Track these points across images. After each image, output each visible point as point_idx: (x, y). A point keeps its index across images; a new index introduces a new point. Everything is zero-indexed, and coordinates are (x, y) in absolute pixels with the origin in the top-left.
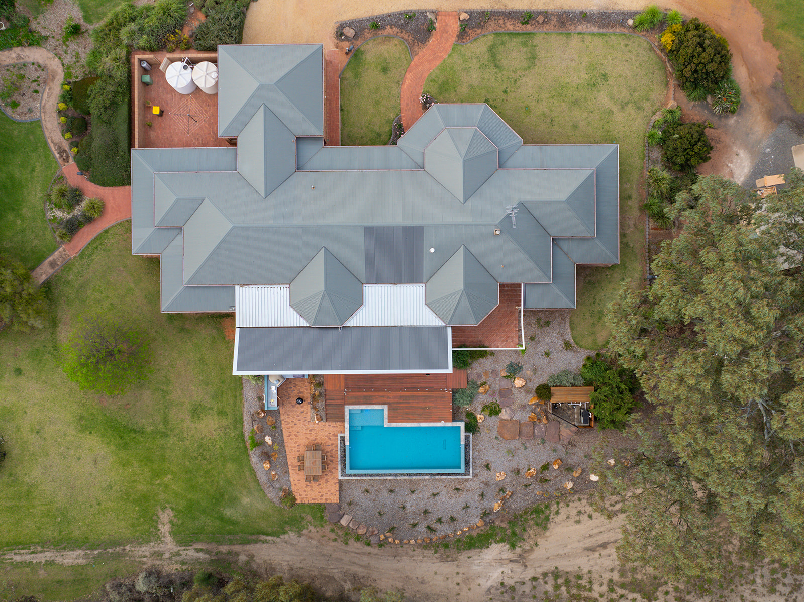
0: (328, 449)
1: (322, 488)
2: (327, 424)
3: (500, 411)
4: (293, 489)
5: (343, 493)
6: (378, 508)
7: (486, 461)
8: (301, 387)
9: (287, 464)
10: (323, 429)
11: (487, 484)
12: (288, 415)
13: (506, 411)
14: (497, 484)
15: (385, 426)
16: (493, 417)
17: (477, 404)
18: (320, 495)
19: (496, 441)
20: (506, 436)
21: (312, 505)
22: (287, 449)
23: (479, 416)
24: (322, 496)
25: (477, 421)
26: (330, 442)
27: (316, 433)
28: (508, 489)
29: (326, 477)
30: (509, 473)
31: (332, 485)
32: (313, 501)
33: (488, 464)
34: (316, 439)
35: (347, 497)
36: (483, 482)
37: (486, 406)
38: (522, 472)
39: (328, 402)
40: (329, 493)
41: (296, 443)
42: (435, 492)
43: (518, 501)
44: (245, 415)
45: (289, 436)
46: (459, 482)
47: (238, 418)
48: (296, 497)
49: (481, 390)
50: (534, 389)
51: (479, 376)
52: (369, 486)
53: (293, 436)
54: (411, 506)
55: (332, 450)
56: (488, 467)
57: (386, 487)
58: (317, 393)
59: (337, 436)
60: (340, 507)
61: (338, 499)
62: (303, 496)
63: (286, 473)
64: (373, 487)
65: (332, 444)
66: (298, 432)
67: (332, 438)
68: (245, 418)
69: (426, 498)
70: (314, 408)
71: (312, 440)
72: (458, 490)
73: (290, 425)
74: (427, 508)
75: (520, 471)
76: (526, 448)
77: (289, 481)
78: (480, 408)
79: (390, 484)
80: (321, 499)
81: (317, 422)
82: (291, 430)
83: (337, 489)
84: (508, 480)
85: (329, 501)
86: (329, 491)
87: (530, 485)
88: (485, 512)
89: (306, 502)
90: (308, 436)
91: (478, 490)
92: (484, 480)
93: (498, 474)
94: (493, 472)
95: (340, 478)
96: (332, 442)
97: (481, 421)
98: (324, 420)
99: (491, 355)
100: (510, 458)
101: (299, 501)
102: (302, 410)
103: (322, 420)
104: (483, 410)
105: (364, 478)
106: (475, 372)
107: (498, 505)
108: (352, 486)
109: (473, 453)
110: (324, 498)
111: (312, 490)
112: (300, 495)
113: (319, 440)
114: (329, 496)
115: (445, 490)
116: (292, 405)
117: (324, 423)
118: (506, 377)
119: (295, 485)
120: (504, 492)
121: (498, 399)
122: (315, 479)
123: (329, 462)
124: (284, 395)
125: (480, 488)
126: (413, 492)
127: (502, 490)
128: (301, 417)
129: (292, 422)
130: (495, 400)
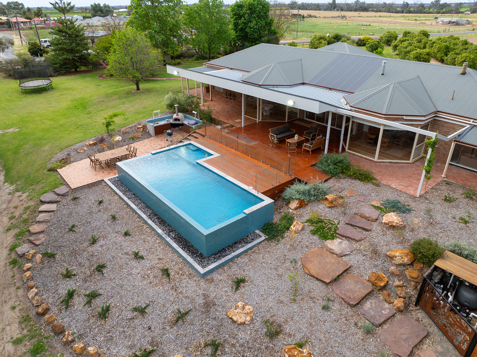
4: (73, 164)
5: (86, 190)
6: (80, 222)
12: (150, 141)
13: (340, 243)
16: (316, 237)
17: (309, 211)
18: (76, 177)
19: (288, 264)
20: (311, 266)
21: (59, 180)
31: (92, 178)
32: (64, 176)
33: (243, 281)
35: (84, 193)
48: (64, 168)
49: (330, 196)
50: (412, 241)
51: (340, 189)
52: (110, 201)
54: (101, 246)
57: (117, 212)
60: (65, 194)
61: (76, 187)
64: (111, 204)
73: (141, 144)
74: (109, 264)
75: (281, 336)
76: (325, 308)
77: (82, 159)
79: (124, 214)
80: (70, 179)
84: (243, 336)
89: (62, 174)
91: (186, 301)
92: (212, 295)
94: (237, 296)
95: (106, 179)
99: (374, 184)
100: (286, 300)
101: (60, 170)
106: (339, 184)
108: (101, 192)
110: (73, 180)
112: (68, 169)
114: (77, 181)
115: (155, 262)
116: (161, 140)
118: (377, 208)
119: (79, 163)
121: (342, 223)
125: (193, 301)
126: (126, 235)
128: (154, 145)
129: (146, 144)
130: (336, 221)
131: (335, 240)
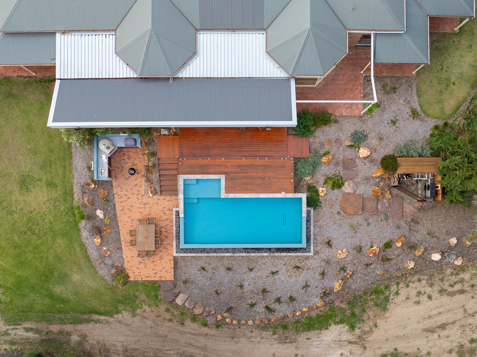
0: (163, 224)
1: (156, 265)
2: (162, 198)
3: (343, 184)
4: (126, 266)
5: (179, 271)
6: (215, 287)
7: (328, 237)
8: (135, 159)
9: (120, 239)
10: (157, 204)
11: (328, 262)
12: (121, 188)
13: (349, 184)
14: (338, 263)
15: (222, 197)
16: (336, 190)
17: (319, 176)
18: (154, 272)
19: (338, 217)
20: (348, 211)
21: (146, 283)
22: (120, 223)
23: (320, 189)
24: (156, 273)
25: (319, 195)
26: (164, 217)
27: (150, 208)
28: (349, 268)
29: (161, 254)
30: (351, 251)
31: (166, 262)
32: (147, 279)
33: (329, 241)
34: (150, 214)
35: (183, 274)
36: (323, 260)
37: (329, 178)
38: (364, 250)
39: (162, 172)
40: (164, 270)
41: (129, 217)
42: (274, 270)
43: (358, 281)
44: (75, 187)
45: (122, 210)
46: (299, 260)
47: (68, 191)
48: (129, 275)
49: (324, 159)
50: (379, 160)
51: (322, 145)
52: (206, 263)
53: (126, 211)
54: (249, 285)
55: (167, 225)
56: (329, 244)
57: (223, 264)
58: (151, 164)
59: (172, 210)
60: (175, 286)
61: (173, 277)
62: (137, 273)
63: (118, 249)
64: (210, 264)
65: (167, 219)
66: (131, 206)
67: (168, 212)
68: (75, 190)
69: (264, 276)
70: (148, 180)
71: (145, 215)
72: (298, 267)
73: (123, 199)
74: (265, 287)
75: (363, 249)
76: (369, 224)
77: (122, 257)
78: (322, 180)
79: (227, 262)
80: (156, 277)
81: (151, 195)
82: (124, 204)
83: (172, 266)
84: (349, 259)
85: (163, 279)
86: (163, 268)
87: (371, 264)
88: (325, 292)
89: (140, 279)
90: (142, 210)
91: (319, 269)
92: (325, 257)
93: (339, 252)
94: (334, 249)
95: (175, 254)
96: (167, 217)
97: (323, 194)
98: (159, 193)
99: (334, 123)
100: (353, 235)
101: (132, 279)
102: (136, 183)
103: (156, 193)
104: (326, 182)
105: (201, 255)
106: (317, 140)
107: (338, 284)
108: (188, 263)
109: (314, 230)
110: (158, 275)
111: (145, 267)
112: (133, 273)
113: (153, 215)
114: (163, 274)
115: (285, 268)
116: (125, 178)
117: (159, 197)
118: (351, 146)
119: (128, 261)
120: (345, 271)
121: (341, 171)
122: (148, 254)
123: (163, 238)
124: (117, 167)
125: (321, 266)
126: (251, 270)
127: (343, 269)
128: (135, 191)
129: (125, 195)
130: (337, 172)
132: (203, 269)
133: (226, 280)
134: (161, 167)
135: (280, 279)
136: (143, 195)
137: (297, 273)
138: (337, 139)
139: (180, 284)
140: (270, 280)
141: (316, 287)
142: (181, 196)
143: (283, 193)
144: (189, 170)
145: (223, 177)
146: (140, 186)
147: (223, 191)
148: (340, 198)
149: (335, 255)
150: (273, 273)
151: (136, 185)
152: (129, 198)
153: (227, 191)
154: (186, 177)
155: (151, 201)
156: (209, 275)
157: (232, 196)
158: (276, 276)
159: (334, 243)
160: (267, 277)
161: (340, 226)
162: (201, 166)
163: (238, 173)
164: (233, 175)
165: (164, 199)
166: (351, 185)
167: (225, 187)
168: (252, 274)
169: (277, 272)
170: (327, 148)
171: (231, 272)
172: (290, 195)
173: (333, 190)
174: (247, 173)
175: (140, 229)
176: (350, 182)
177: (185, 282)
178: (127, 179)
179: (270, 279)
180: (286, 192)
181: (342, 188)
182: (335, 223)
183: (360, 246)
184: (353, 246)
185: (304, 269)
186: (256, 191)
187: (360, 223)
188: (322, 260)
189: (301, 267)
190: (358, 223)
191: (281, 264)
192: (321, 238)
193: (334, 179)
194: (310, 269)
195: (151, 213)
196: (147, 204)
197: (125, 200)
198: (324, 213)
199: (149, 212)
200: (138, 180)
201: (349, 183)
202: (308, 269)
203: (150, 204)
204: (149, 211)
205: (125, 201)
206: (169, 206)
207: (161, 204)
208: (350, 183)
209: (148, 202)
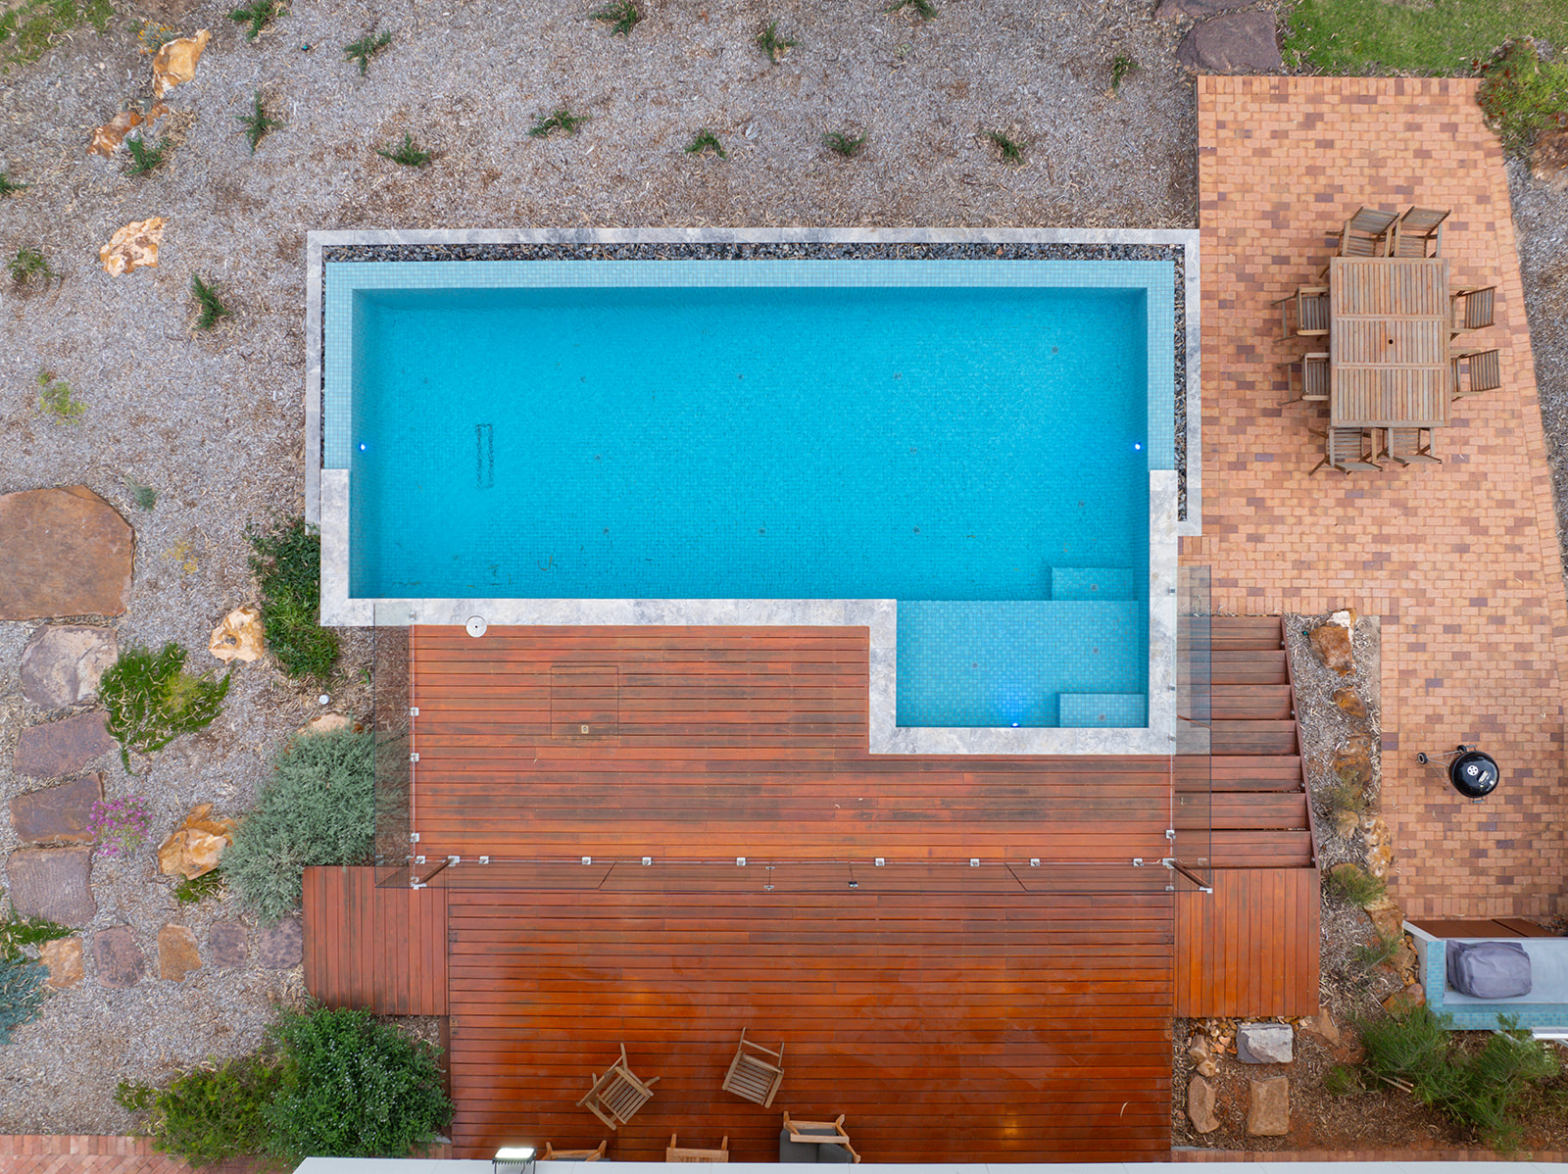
0: (1270, 435)
1: (1312, 171)
2: (1274, 604)
3: (111, 685)
4: (1498, 173)
5: (1164, 135)
6: (933, 40)
7: (219, 347)
8: (1436, 849)
9: (1536, 339)
10: (1301, 565)
11: (228, 195)
12: (1526, 665)
13: (74, 682)
14: (169, 195)
15: (887, 606)
16: (155, 644)
17: (252, 738)
18: (1319, 132)
19: (153, 476)
20: (80, 513)
21: (1366, 62)
22: (1537, 439)
23: (248, 651)
24: (1310, 121)
25: (266, 614)
26: (1256, 477)
27: (1346, 539)
28: (113, 166)
29: (1280, 245)
30: (83, 264)
31: (1245, 189)
32: (1370, 85)
33: (209, 323)
34: (1346, 502)
35: (1138, 115)
36: (250, 205)
37: (192, 725)
39: (1281, 769)
40: (1262, 138)
41: (1476, 480)
42: (559, 142)
45: (1521, 524)
46: (399, 205)
48: (1477, 114)
49: (207, 850)
51: (225, 946)
52: (993, 186)
53: (1497, 520)
54: (717, 52)
55: (1241, 425)
56: (213, 307)
57: (881, 178)
58: (1350, 822)
59: (1207, 521)
60: (1188, 47)
61: (1204, 98)
62: (1431, 123)
63: (1546, 281)
64: (967, 179)
65: (1239, 465)
66: (1463, 549)
67: (1237, 508)
69: (621, 102)
70: (1358, 715)
71: (1375, 494)
72: (410, 158)
73: (1516, 595)
74: (617, 42)
75: (9, 278)
77: (1525, 225)
78: (238, 710)
79: (855, 192)
80: (1316, 99)
81: (1342, 619)
82: (1510, 564)
83: (1207, 167)
85: (1263, 84)
86: (1264, 153)
88: (258, 27)
89: (1413, 84)
90: (1398, 525)
91: (283, 154)
92: (240, 223)
93: (148, 257)
94: (181, 272)
95: (1190, 239)
96: (1239, 480)
97: (236, 618)
98: (1293, 633)
99: (144, 1091)
100: (60, 363)
101: (1463, 88)
102: (1435, 700)
103: (1307, 634)
104: (212, 696)
105: (1026, 235)
106: (255, 976)
107: (175, 68)
108: (1105, 185)
109: (302, 392)
110: (1297, 109)
111: (1377, 163)
112: (1451, 128)
113: (1329, 491)
114: (1265, 118)
115: (494, 156)
116: (1501, 729)
117: (1293, 606)
118: (42, 932)
119: (1483, 199)
120: (136, 148)
121: (115, 768)
122: (1378, 237)
123: (1263, 345)
124: (1549, 799)
125: (268, 168)
126: (706, 141)
127: (145, 163)
128: (1442, 647)
129: (1499, 621)
130: (138, 761)
131: (97, 678)
132: (1008, 150)
133: (864, 80)
134: (1292, 805)
135: (527, 92)
136: (1392, 619)
137: (415, 123)
138: (131, 980)
139: (1153, 56)
140: (586, 81)
141: (307, 49)
142: (1165, 611)
143: (475, 631)
144: (1109, 790)
145: (883, 736)
146: (1406, 675)
147: (882, 645)
148: (130, 597)
149: (180, 239)
150: (564, 122)
151: (1433, 683)
152: (1480, 602)
153: (852, 644)
154: (1132, 743)
155: (1343, 584)
156: (969, 112)
157: (824, 614)
158: (550, 102)
159: (180, 312)
160: (605, 102)
161: (141, 418)
162: (1029, 813)
163: (777, 767)
164: (812, 754)
165: (1256, 592)
166: (58, 677)
167: (865, 674)
168: (697, 114)
169: (542, 131)
170: (195, 925)
171: (835, 125)
172: (430, 612)
173: (171, 648)
174: (717, 767)
175: (1424, 395)
176: (63, 698)
177: (1121, 68)
178: (1491, 723)
179: (584, 85)
180: (454, 635)
181: (114, 658)
182: (168, 434)
183: (26, 296)
184: (66, 292)
185: (374, 148)
186: (660, 643)
187: (16, 434)
188: (260, 204)
189: (390, 164)
190: (28, 437)
191: (517, 181)
192: (264, 340)
193: (160, 718)
194: (337, 150)
195: (1340, 503)
196: (1366, 565)
197: (1500, 593)
198: (240, 500)
199: (1351, 512)
200: (1421, 720)
201: (75, 690)
202: (343, 152)
203: (1349, 565)
204: (1352, 521)
205: (1502, 584)
206: (1228, 551)
207: (1279, 564)
208: (66, 690)
209: (1360, 573)
